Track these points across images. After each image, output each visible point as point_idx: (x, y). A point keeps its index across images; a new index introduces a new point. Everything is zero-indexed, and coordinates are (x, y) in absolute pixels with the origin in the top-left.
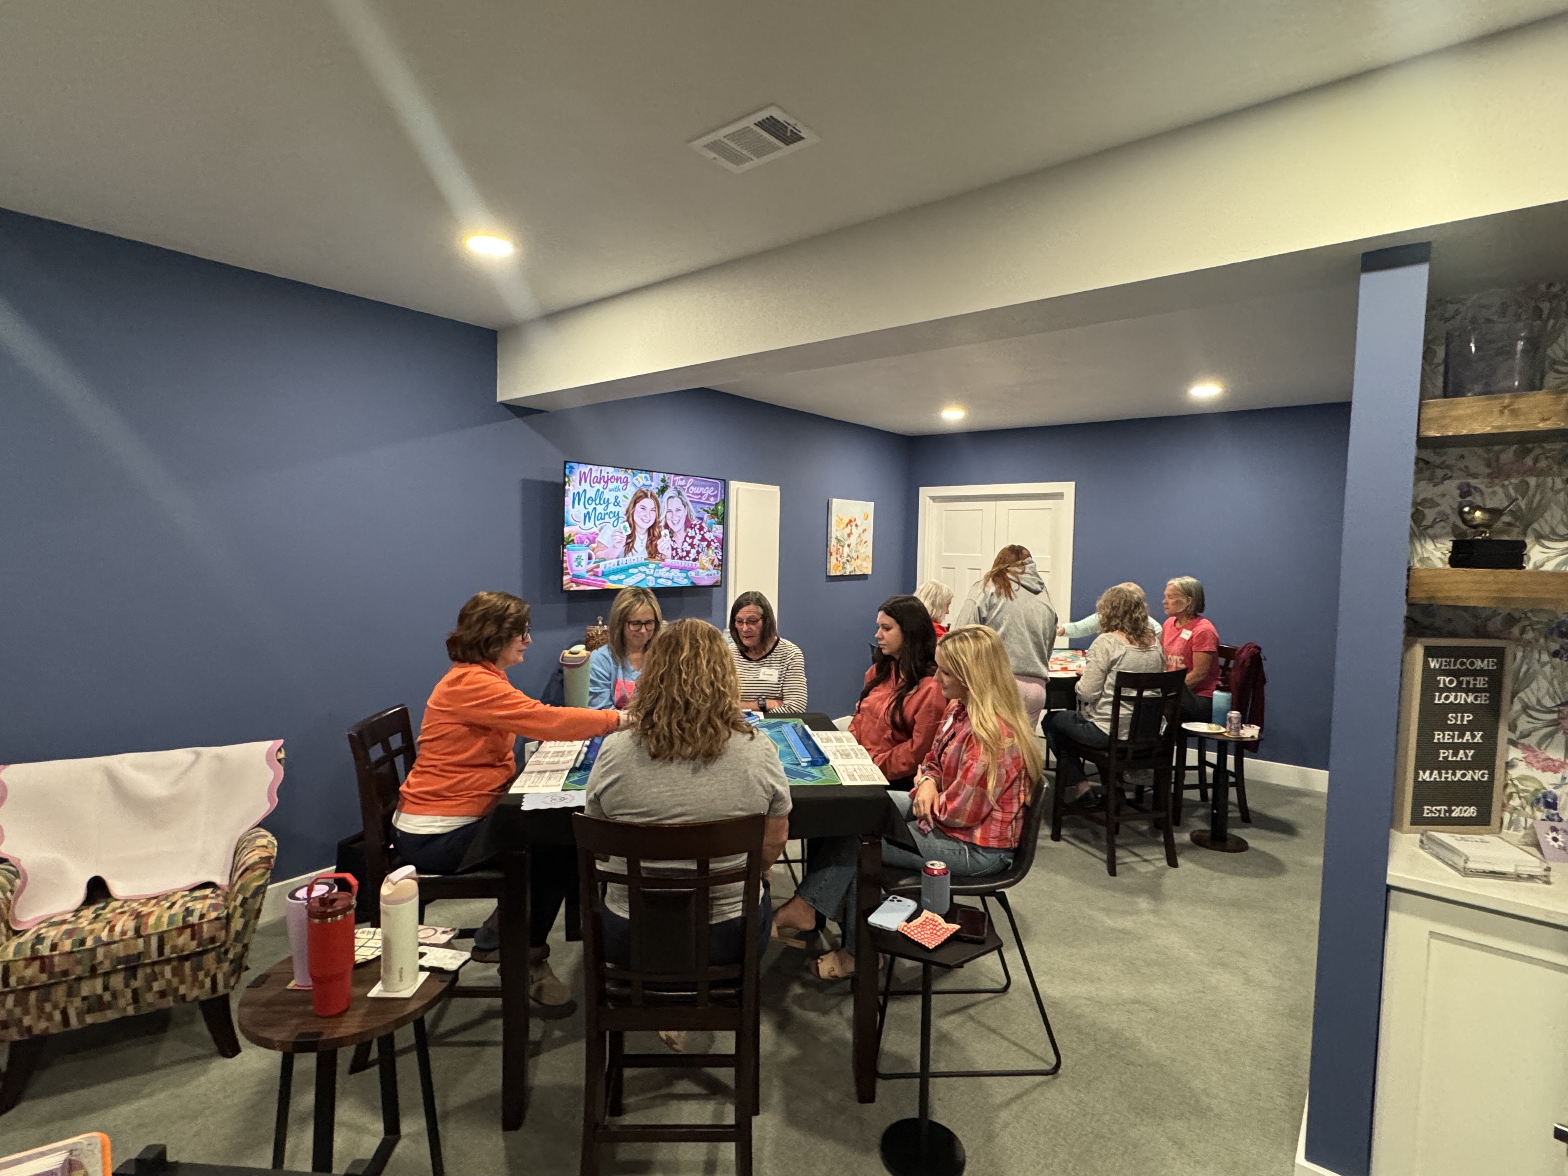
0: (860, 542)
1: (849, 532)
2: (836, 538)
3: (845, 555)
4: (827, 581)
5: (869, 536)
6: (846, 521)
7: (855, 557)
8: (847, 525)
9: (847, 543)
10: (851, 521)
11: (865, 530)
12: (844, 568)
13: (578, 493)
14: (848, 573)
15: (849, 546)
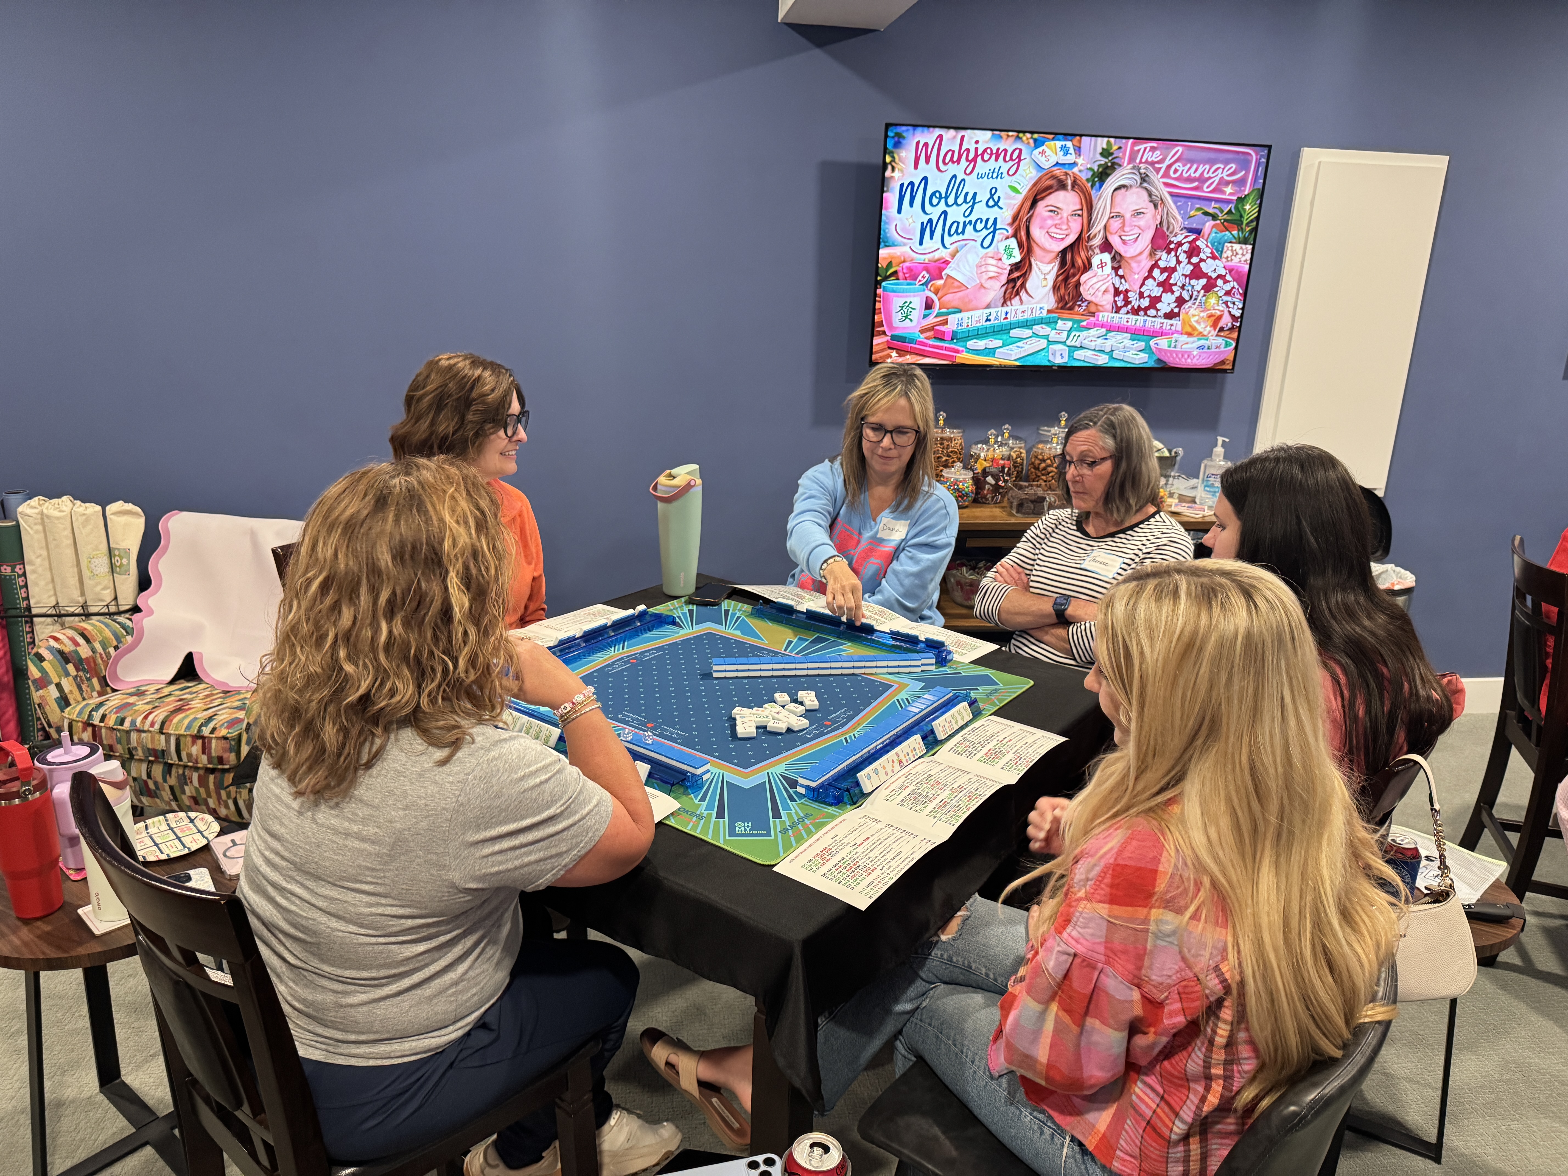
13: (912, 184)
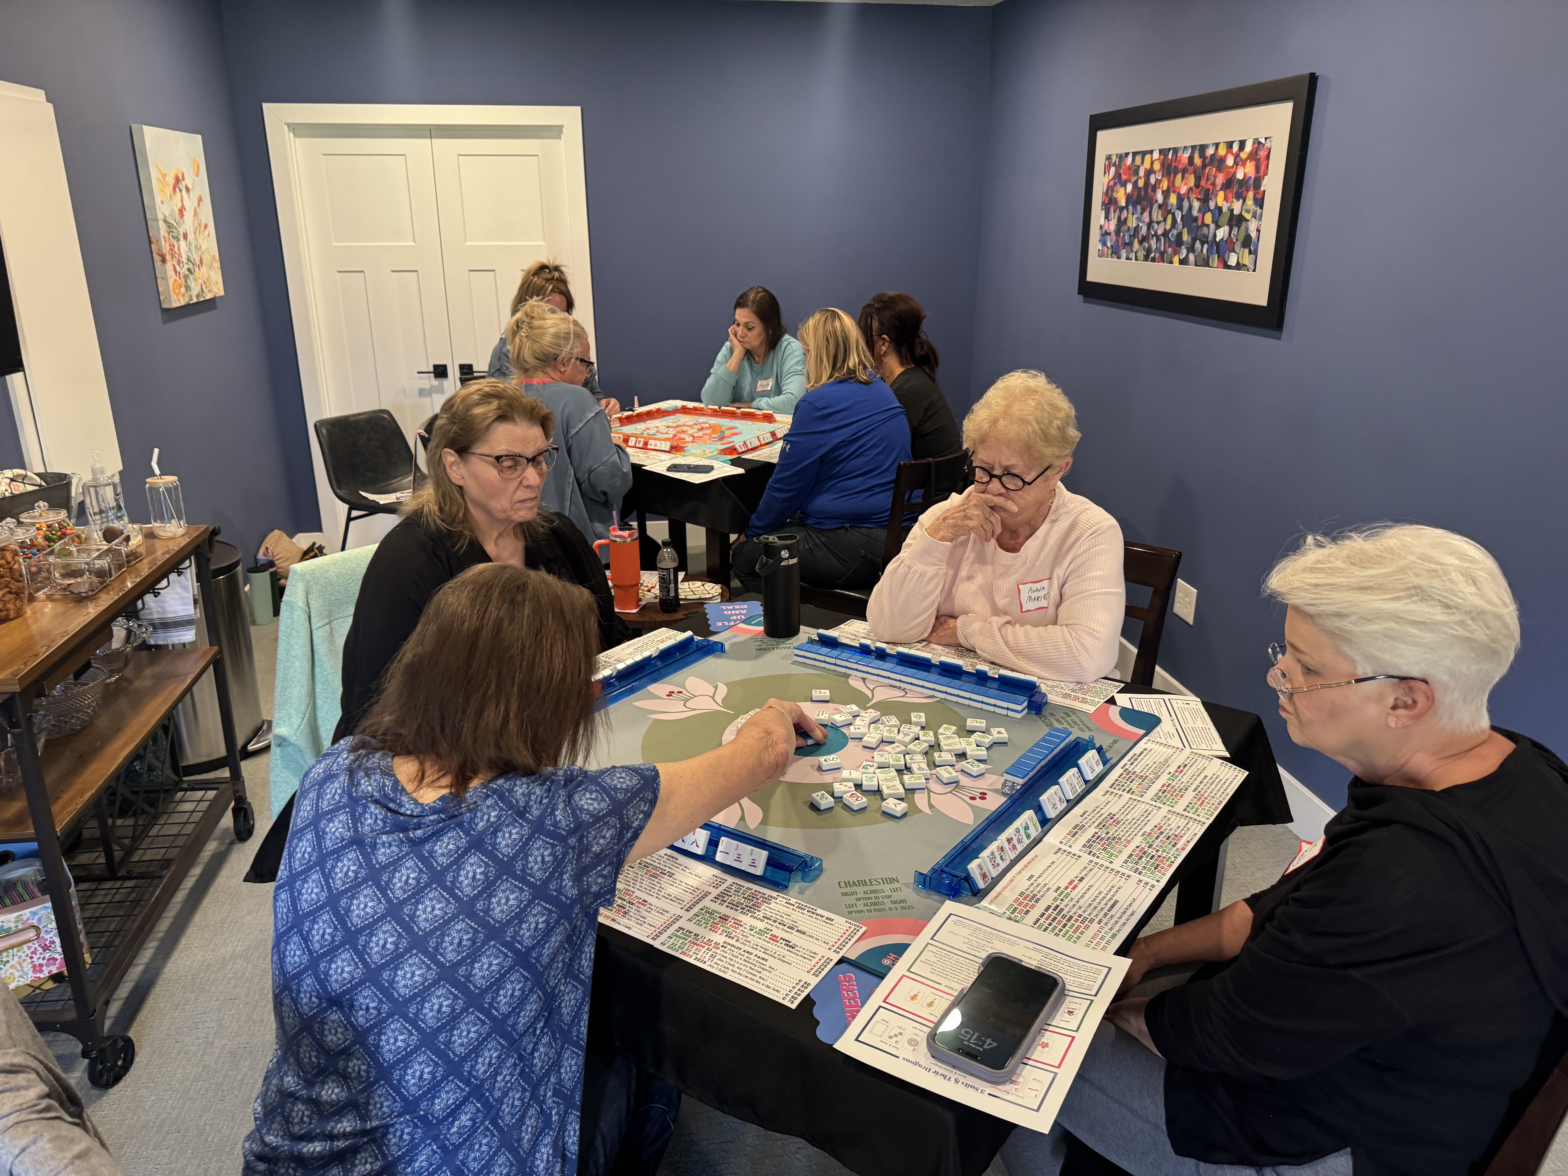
0: (201, 227)
1: (180, 205)
2: (165, 221)
3: (184, 259)
4: (165, 321)
5: (207, 214)
6: (171, 180)
7: (198, 262)
8: (174, 189)
9: (182, 231)
10: (177, 180)
11: (200, 200)
12: (188, 288)
14: (195, 300)
15: (185, 236)
